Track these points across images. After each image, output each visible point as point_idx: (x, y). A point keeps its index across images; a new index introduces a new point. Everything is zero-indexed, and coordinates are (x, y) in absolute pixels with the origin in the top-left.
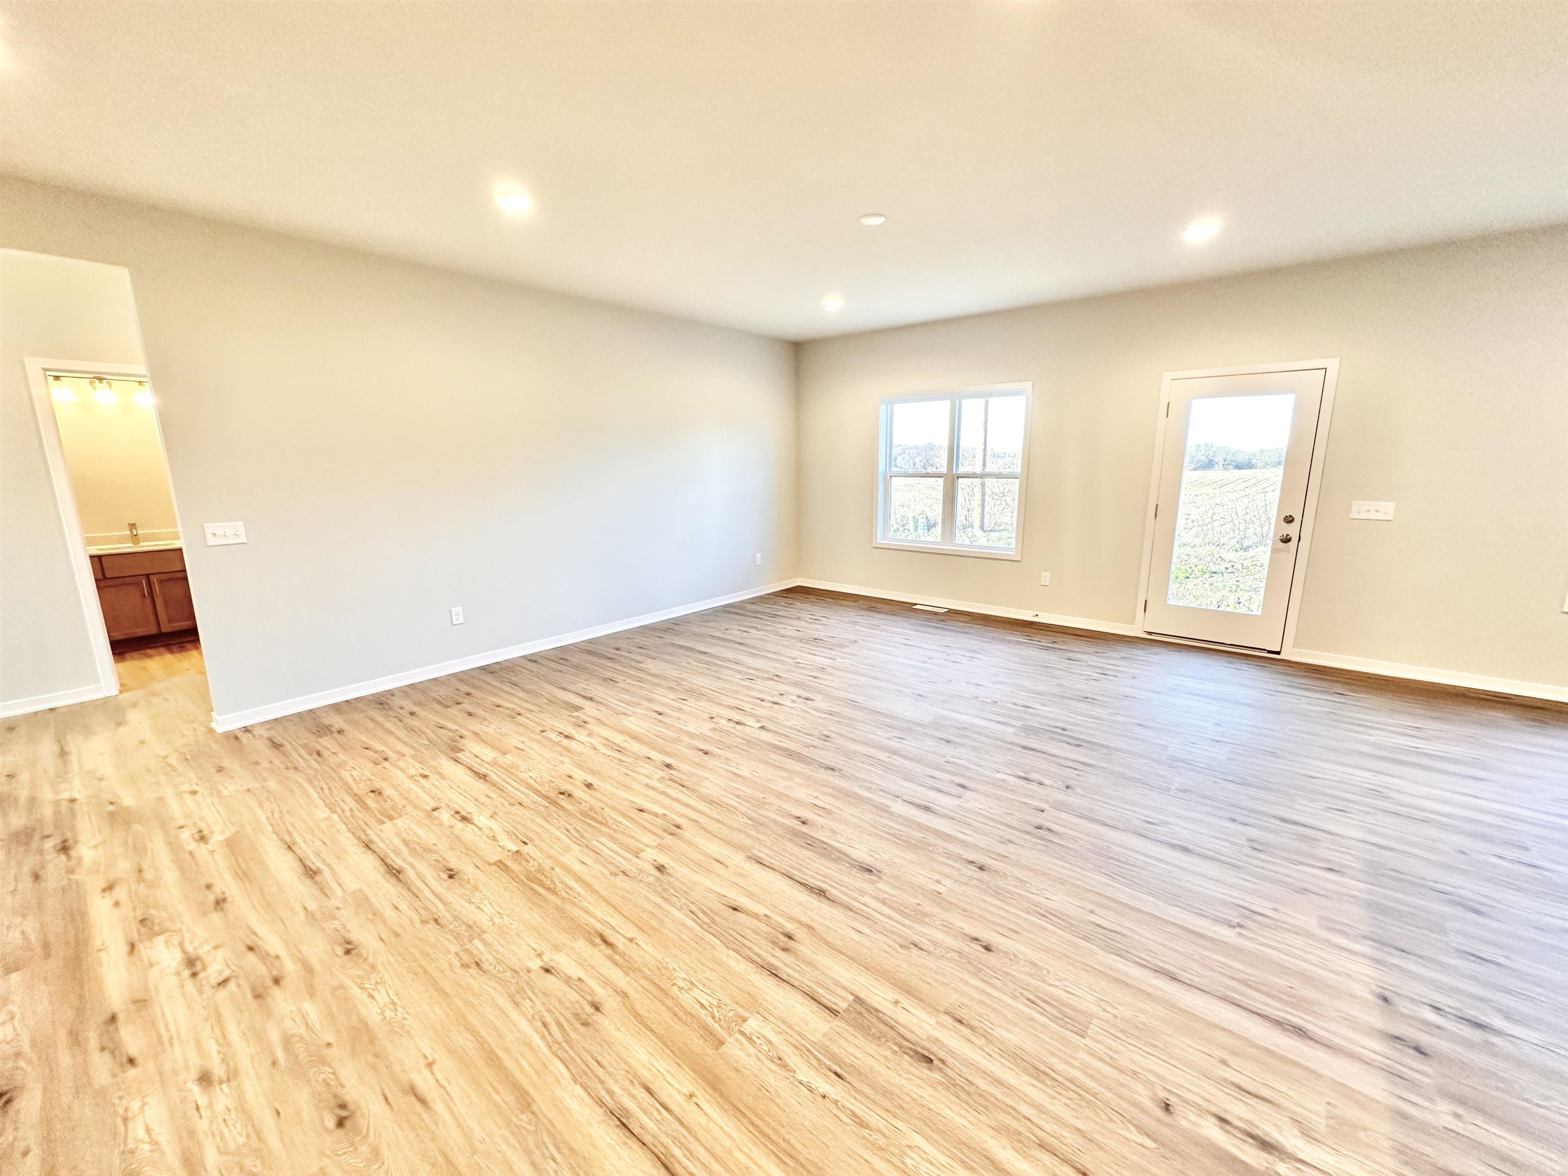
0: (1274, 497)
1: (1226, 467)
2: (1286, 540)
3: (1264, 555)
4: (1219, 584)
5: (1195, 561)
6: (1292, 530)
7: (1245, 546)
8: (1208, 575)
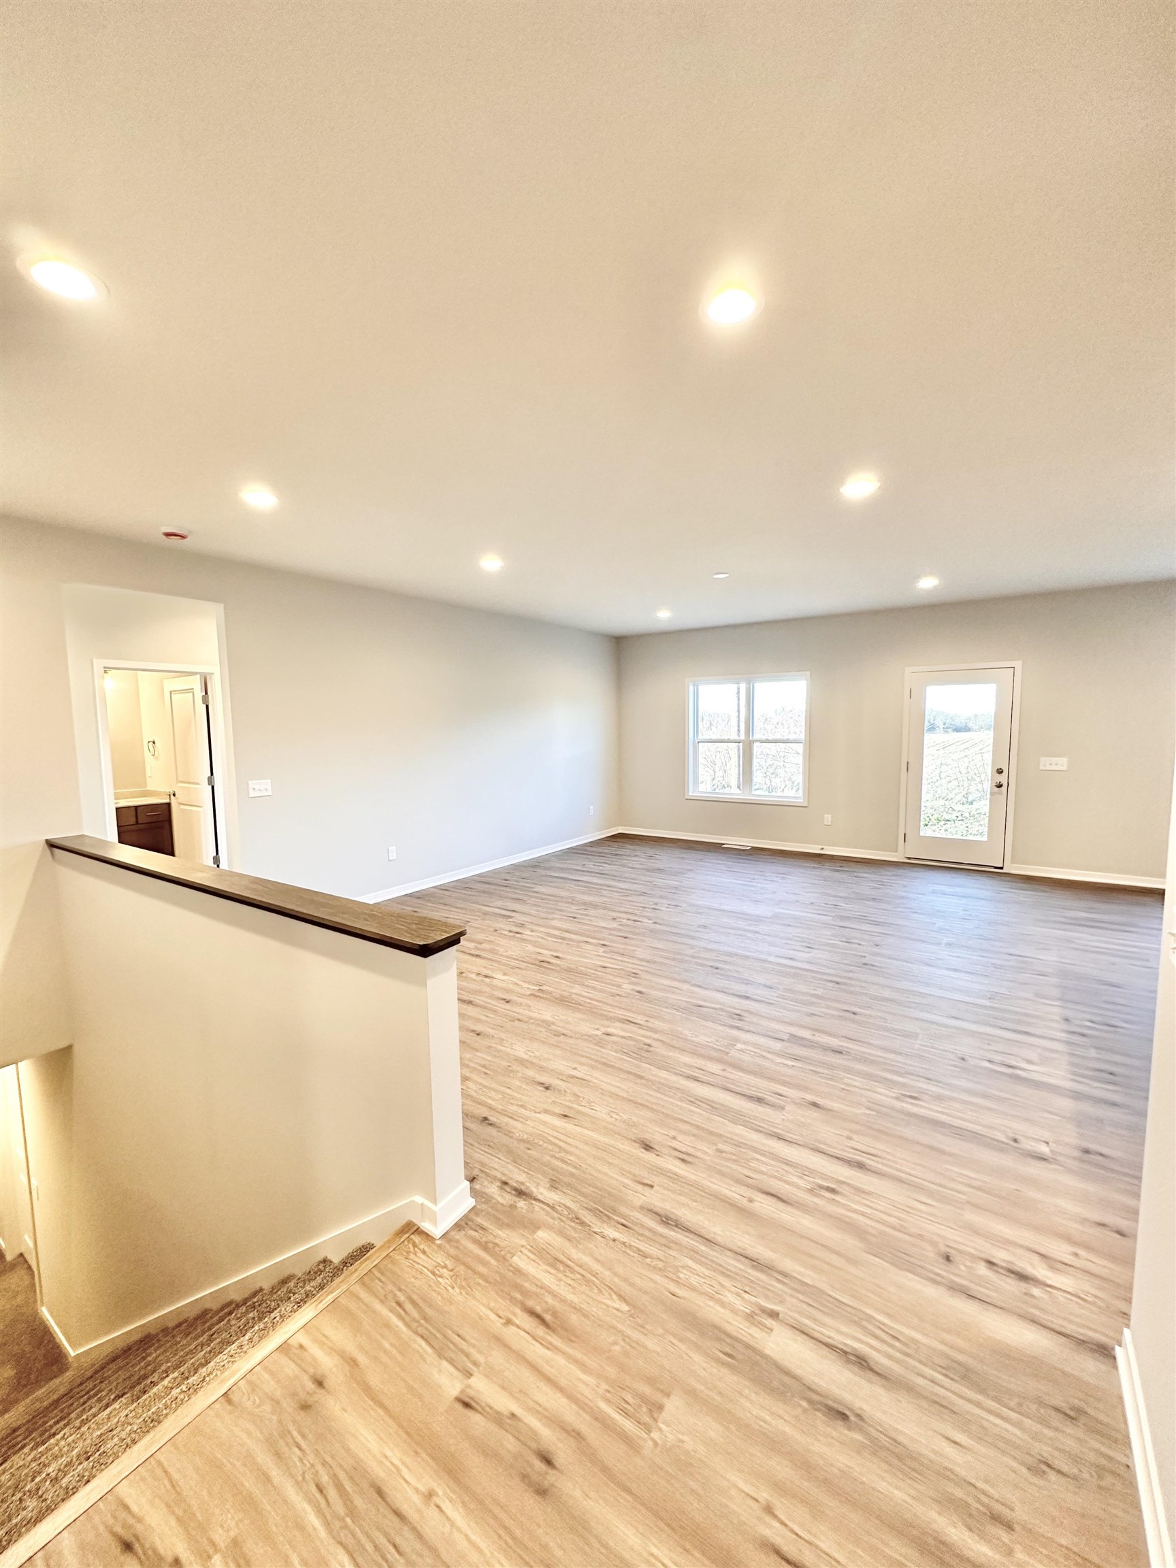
0: (988, 757)
1: (946, 730)
2: (1000, 786)
3: (984, 806)
4: (952, 830)
5: (931, 811)
6: (1003, 779)
7: (969, 800)
8: (943, 823)
